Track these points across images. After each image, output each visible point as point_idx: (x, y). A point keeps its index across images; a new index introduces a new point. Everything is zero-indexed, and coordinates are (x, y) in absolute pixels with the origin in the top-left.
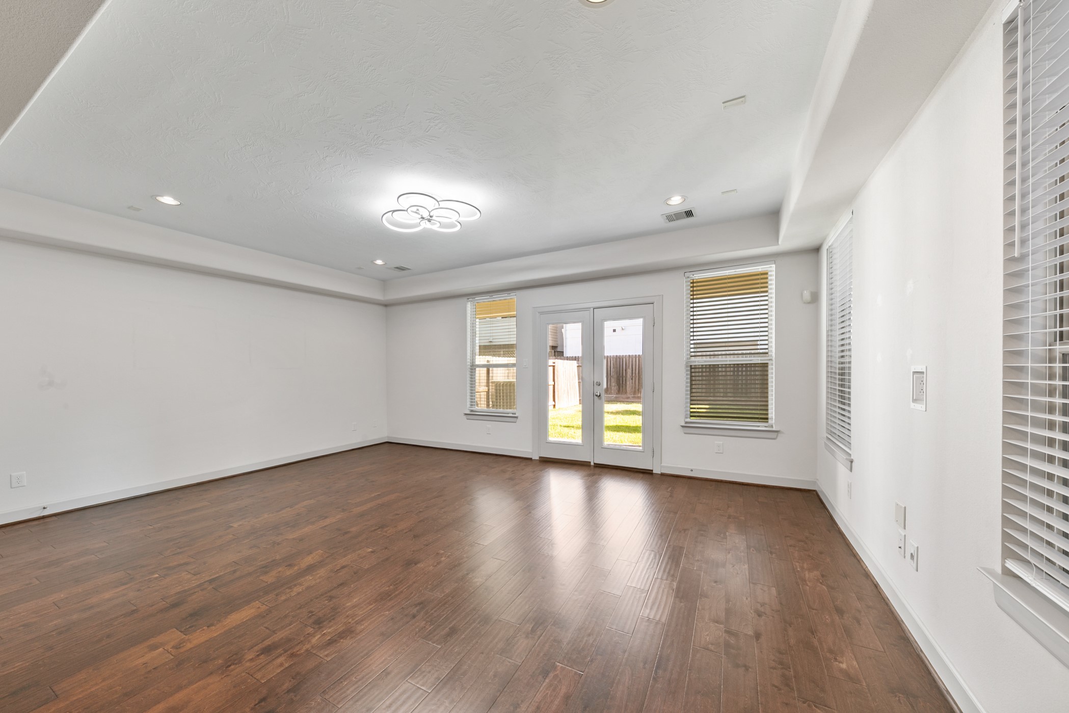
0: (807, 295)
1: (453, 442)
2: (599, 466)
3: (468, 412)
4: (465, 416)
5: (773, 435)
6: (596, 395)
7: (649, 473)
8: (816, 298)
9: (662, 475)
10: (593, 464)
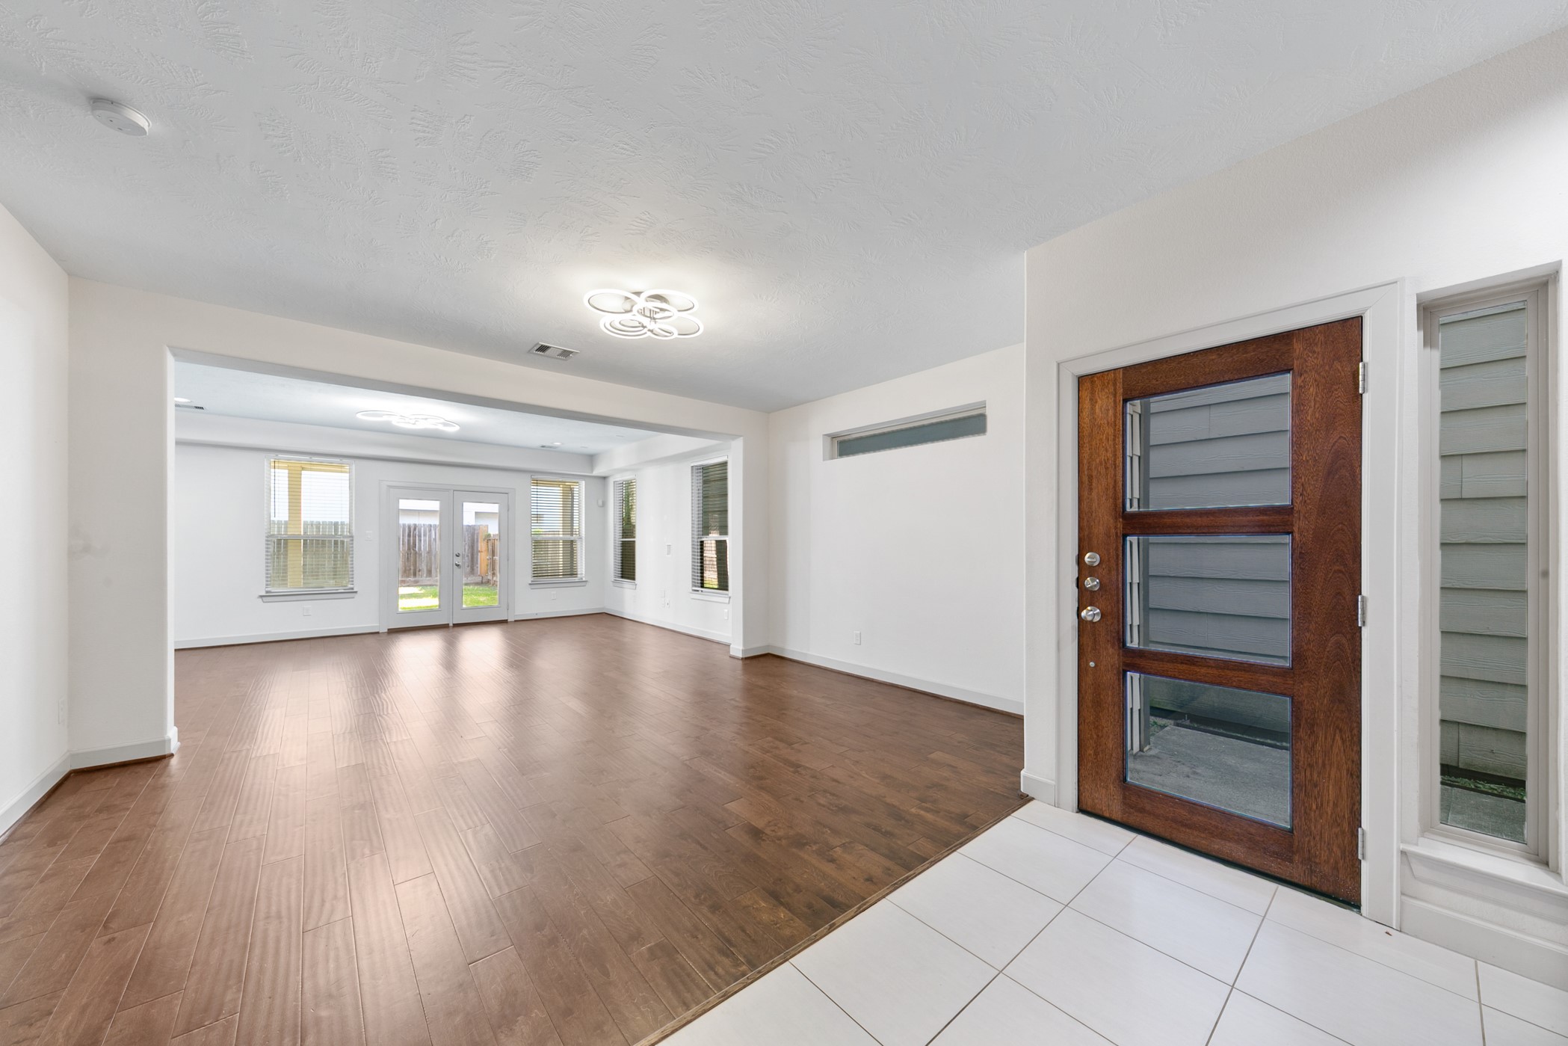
0: (600, 503)
1: (232, 635)
2: (456, 625)
3: (264, 594)
4: (260, 599)
5: (583, 584)
6: (456, 565)
7: (505, 622)
8: (604, 505)
9: (515, 621)
10: (451, 625)
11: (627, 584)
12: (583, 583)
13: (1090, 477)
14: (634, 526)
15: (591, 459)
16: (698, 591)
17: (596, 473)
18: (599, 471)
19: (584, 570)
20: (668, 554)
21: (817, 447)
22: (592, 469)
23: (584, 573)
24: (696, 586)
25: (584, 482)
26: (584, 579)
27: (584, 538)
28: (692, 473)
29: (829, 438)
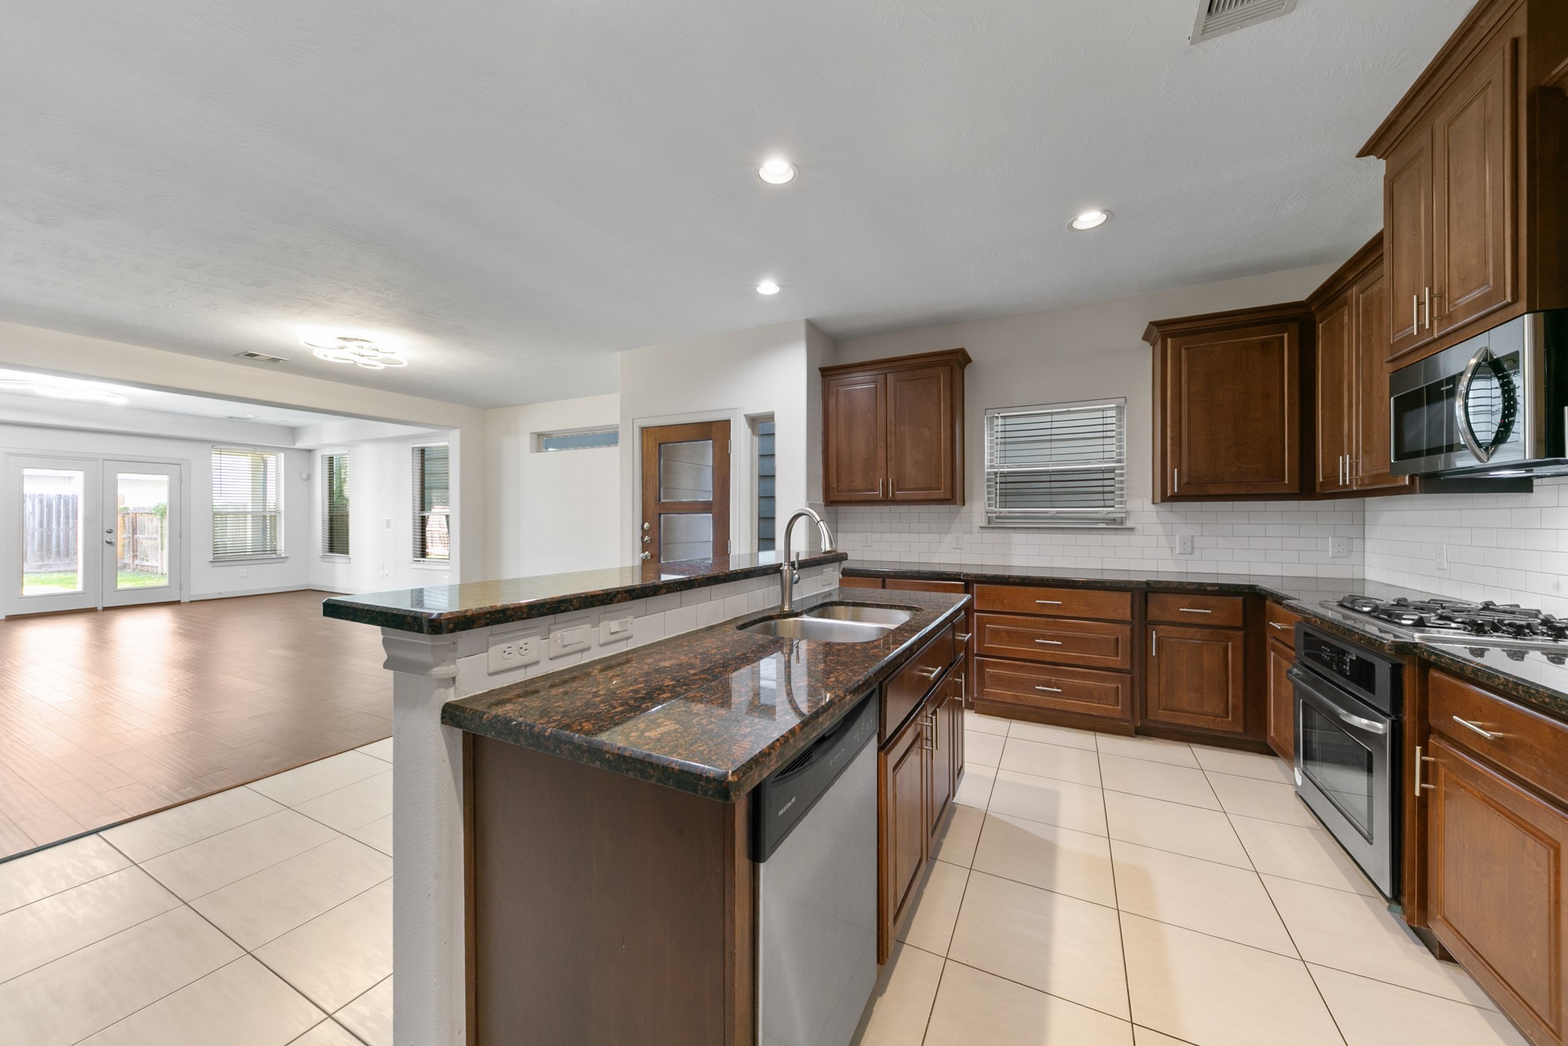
6: (107, 542)
7: (178, 602)
8: (309, 478)
9: (191, 602)
10: (100, 608)
11: (338, 558)
12: (283, 559)
13: (647, 482)
14: (348, 500)
15: (293, 432)
16: (419, 561)
17: (298, 445)
18: (301, 444)
19: (283, 546)
20: (387, 528)
21: (525, 443)
22: (294, 441)
23: (283, 549)
24: (417, 557)
25: (283, 454)
26: (283, 555)
27: (283, 513)
28: (413, 453)
29: (536, 436)
